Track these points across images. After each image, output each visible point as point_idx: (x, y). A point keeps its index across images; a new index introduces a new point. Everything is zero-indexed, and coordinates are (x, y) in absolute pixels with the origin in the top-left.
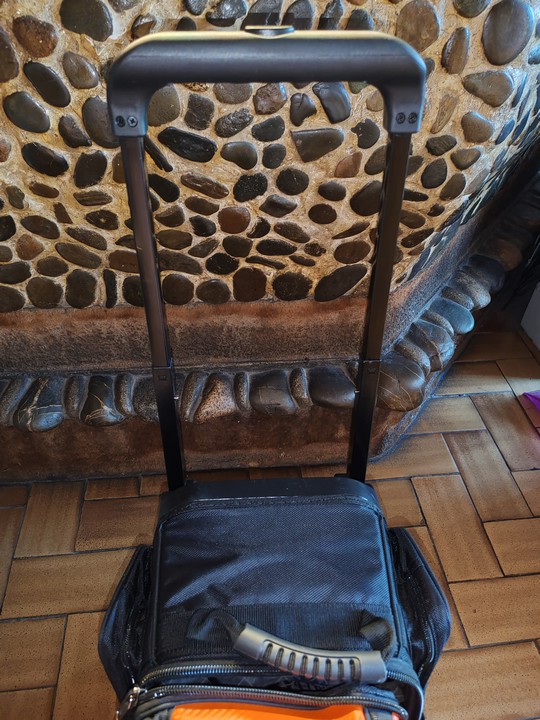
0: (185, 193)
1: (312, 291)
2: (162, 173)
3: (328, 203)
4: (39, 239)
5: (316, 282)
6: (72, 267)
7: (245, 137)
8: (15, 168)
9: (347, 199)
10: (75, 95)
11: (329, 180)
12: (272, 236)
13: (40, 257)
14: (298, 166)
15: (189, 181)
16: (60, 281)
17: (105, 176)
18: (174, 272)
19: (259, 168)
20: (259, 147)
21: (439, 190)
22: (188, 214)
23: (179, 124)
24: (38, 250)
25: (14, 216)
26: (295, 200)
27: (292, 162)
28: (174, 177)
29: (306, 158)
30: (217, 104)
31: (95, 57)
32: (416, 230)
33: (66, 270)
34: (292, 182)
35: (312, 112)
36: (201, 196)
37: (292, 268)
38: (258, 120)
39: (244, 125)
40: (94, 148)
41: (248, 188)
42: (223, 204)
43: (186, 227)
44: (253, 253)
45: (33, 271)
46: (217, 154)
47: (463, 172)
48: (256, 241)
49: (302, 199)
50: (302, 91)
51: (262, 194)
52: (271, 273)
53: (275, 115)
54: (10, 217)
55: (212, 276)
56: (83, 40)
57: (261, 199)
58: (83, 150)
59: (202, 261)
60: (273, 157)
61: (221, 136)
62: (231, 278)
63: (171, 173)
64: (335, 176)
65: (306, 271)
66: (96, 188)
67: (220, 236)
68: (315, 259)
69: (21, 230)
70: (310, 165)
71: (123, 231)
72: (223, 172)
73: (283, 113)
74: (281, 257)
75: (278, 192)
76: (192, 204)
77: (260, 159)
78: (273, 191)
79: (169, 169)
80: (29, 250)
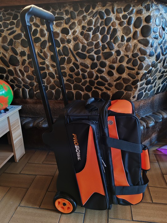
0: (81, 67)
1: (110, 98)
2: (76, 62)
3: (111, 70)
4: (51, 79)
5: (111, 95)
6: (57, 88)
7: (93, 53)
8: (49, 60)
9: (116, 69)
10: (61, 45)
11: (111, 64)
12: (100, 80)
13: (51, 84)
14: (104, 61)
15: (81, 64)
16: (54, 91)
17: (65, 63)
18: (78, 91)
19: (96, 61)
20: (96, 56)
21: (137, 67)
22: (81, 73)
23: (80, 51)
24: (50, 82)
25: (47, 72)
26: (104, 69)
27: (102, 60)
28: (78, 63)
29: (106, 59)
30: (87, 47)
31: (66, 38)
32: (134, 80)
33: (55, 88)
34: (103, 65)
35: (106, 48)
36: (84, 68)
37: (105, 90)
38: (95, 50)
39: (93, 51)
40: (64, 56)
41: (94, 66)
42: (88, 70)
43: (80, 76)
44: (96, 85)
45: (49, 88)
46: (87, 57)
47: (142, 63)
48: (96, 81)
49: (105, 69)
50: (104, 44)
51: (97, 68)
52: (100, 92)
53: (99, 49)
54: (46, 72)
55: (86, 92)
56: (64, 35)
57: (96, 69)
58: (62, 56)
59: (84, 87)
60: (98, 58)
61: (88, 53)
62: (91, 93)
63: (78, 62)
64: (112, 63)
65: (109, 92)
66: (63, 65)
67: (88, 80)
68: (110, 88)
69: (48, 76)
70: (107, 60)
71: (68, 77)
72: (88, 62)
73: (100, 48)
74: (102, 87)
75: (100, 67)
76: (82, 70)
77: (96, 59)
78: (99, 67)
79: (77, 61)
80: (49, 82)
